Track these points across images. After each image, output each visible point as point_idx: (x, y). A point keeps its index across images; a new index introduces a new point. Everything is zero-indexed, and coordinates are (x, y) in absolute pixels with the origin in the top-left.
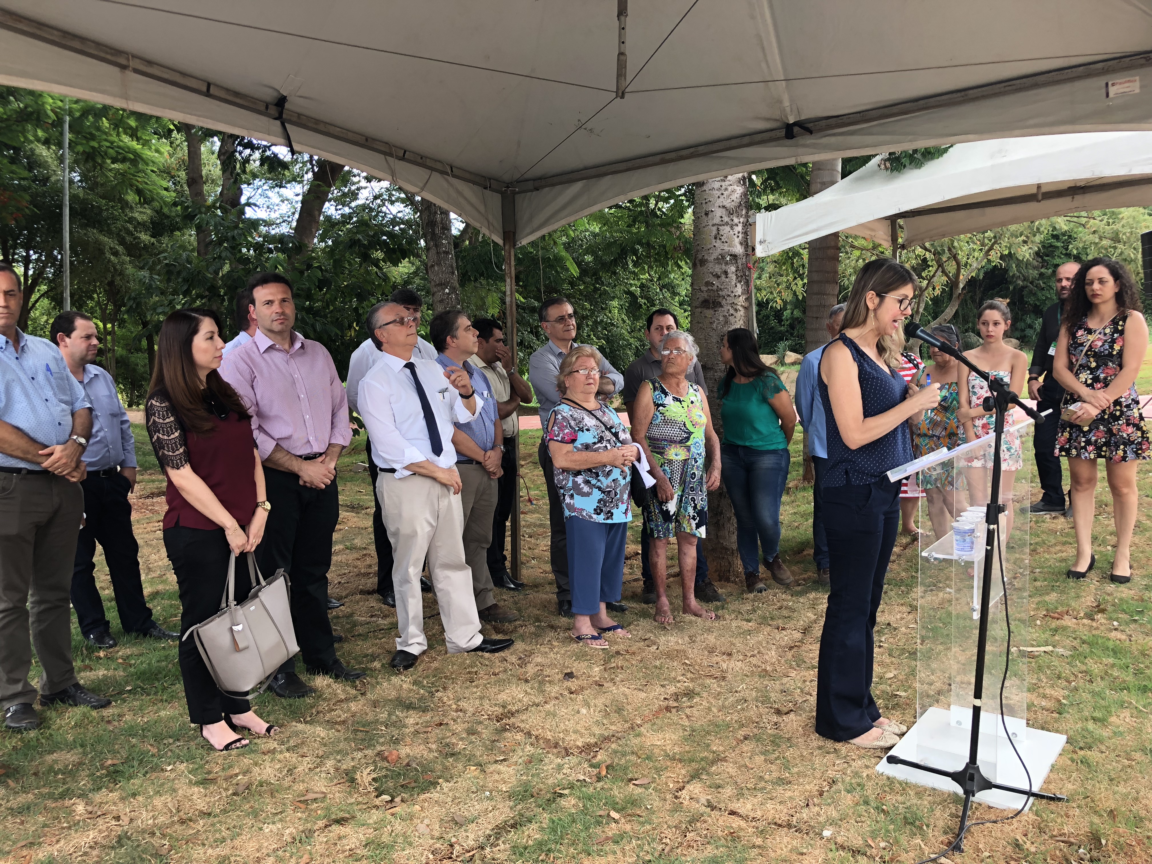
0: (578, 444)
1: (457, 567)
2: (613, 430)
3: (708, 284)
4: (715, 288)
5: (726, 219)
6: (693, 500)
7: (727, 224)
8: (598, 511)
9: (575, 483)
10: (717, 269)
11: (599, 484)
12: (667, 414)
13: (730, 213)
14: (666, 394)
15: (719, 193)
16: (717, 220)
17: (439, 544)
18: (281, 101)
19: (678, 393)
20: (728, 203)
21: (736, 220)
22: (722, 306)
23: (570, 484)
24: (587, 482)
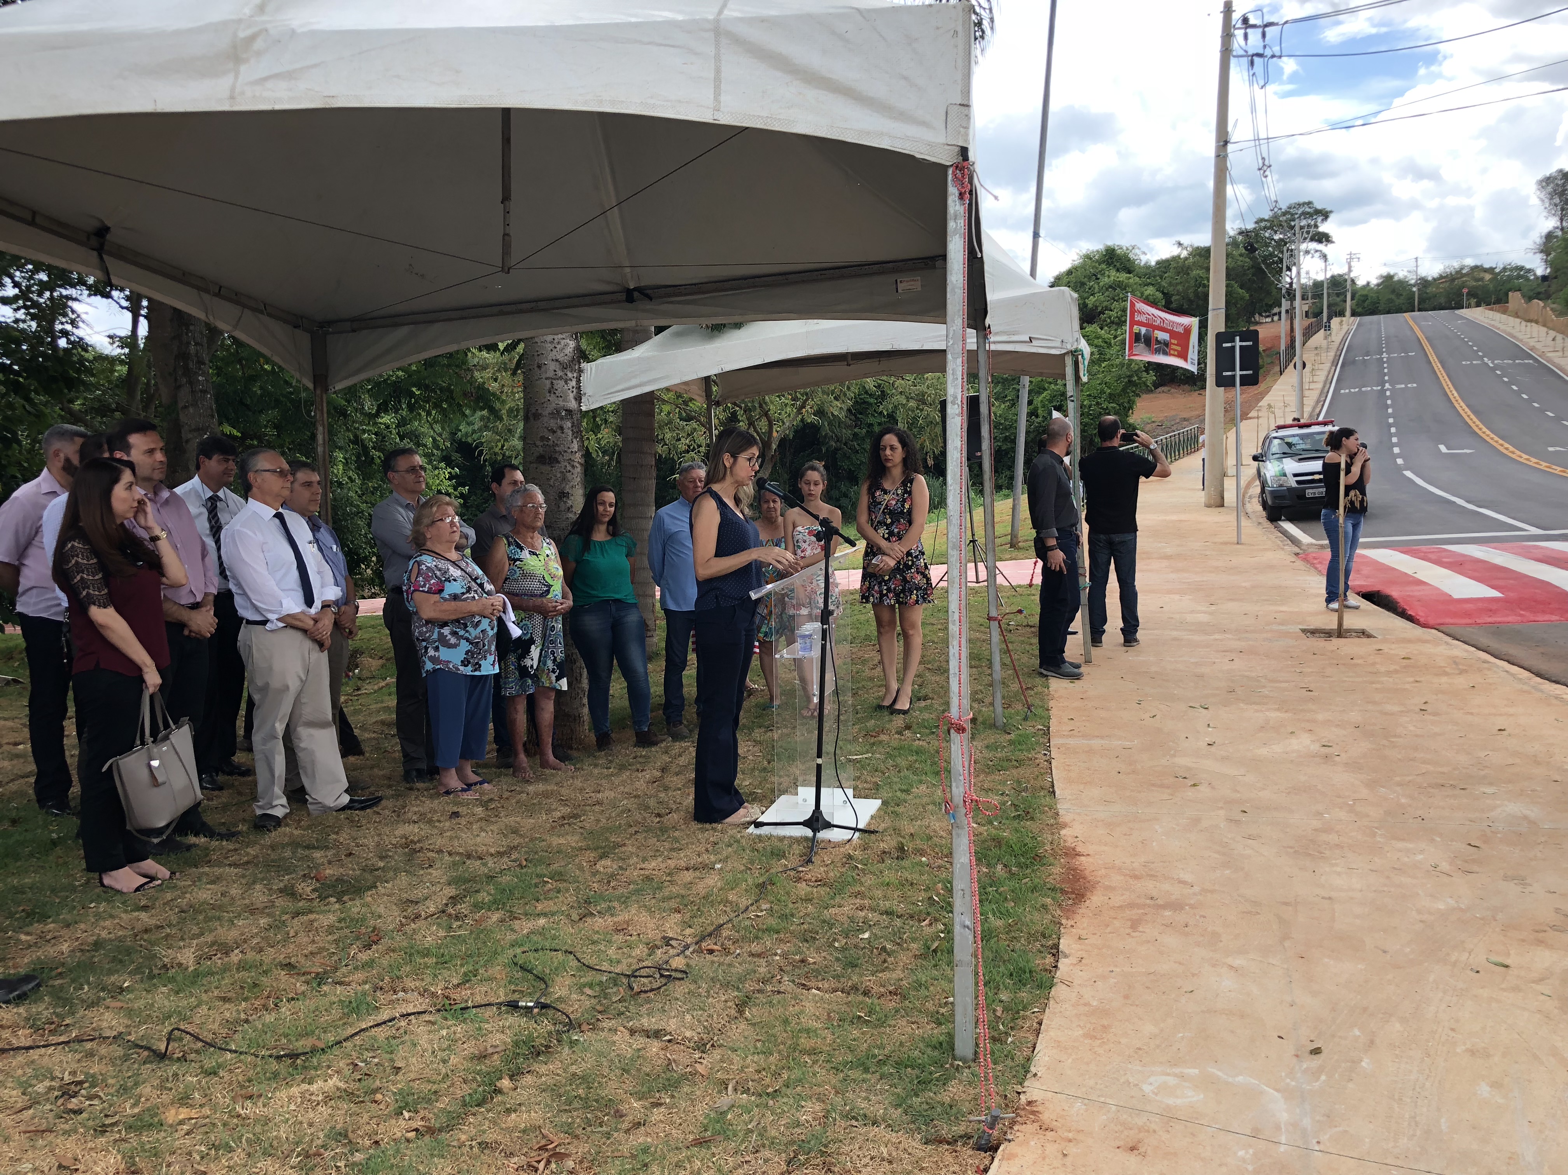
0: (445, 594)
1: (323, 725)
2: (479, 581)
3: (543, 438)
4: (551, 443)
5: (560, 373)
6: (553, 653)
7: (561, 378)
8: (465, 663)
9: (441, 634)
10: (553, 424)
11: (467, 635)
12: (525, 567)
13: (564, 367)
14: (522, 549)
15: (551, 346)
16: (550, 374)
17: (303, 701)
18: (102, 232)
19: (533, 546)
20: (560, 357)
21: (570, 375)
22: (558, 462)
23: (435, 636)
24: (454, 634)
